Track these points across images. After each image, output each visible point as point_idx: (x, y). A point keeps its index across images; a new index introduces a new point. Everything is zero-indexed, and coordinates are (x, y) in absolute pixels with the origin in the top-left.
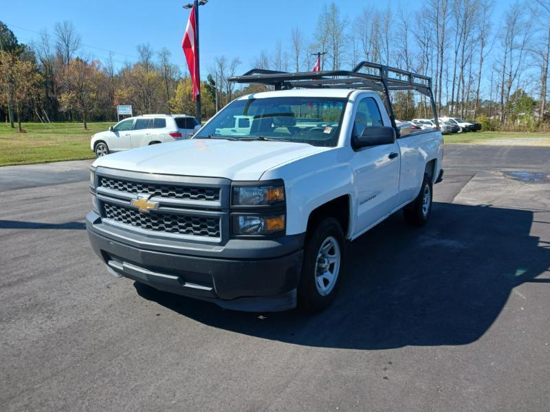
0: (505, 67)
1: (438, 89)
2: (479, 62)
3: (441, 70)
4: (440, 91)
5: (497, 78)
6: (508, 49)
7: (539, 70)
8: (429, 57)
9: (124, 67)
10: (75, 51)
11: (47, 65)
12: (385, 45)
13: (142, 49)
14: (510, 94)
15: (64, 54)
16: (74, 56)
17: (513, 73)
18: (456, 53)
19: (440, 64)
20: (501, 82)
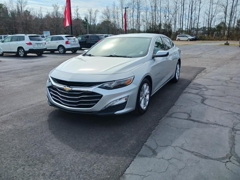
0: (209, 12)
1: (182, 22)
2: (199, 10)
3: (183, 14)
4: (182, 23)
5: (206, 17)
6: (211, 4)
7: (224, 13)
8: (178, 8)
9: (47, 14)
10: (25, 7)
11: (13, 13)
12: (160, 3)
13: (54, 5)
14: (212, 24)
15: (20, 9)
16: (24, 9)
17: (213, 15)
18: (190, 6)
19: (182, 11)
20: (208, 19)
